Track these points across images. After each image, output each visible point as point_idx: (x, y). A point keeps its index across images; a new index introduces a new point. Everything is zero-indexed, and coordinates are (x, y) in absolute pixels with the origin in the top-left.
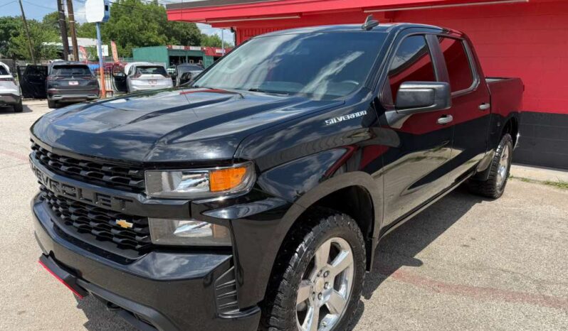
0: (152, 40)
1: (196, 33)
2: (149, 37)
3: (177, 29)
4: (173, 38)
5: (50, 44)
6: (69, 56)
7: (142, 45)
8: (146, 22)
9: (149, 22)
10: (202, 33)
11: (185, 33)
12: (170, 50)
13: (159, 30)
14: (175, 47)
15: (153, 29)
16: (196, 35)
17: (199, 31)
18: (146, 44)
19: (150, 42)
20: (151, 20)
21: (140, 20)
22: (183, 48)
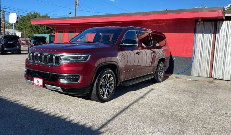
2: (43, 30)
6: (1, 36)
19: (43, 32)
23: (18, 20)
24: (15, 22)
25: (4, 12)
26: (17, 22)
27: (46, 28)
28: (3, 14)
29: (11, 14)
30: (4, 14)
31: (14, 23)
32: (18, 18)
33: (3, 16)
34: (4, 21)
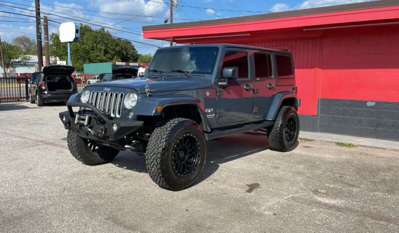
0: (99, 58)
1: (134, 53)
2: (97, 56)
4: (116, 57)
5: (17, 60)
7: (91, 61)
8: (95, 45)
9: (97, 44)
10: (138, 53)
11: (125, 53)
12: (114, 65)
13: (105, 50)
14: (117, 63)
15: (101, 49)
16: (135, 55)
17: (136, 52)
18: (94, 61)
19: (98, 60)
20: (99, 42)
21: (90, 43)
22: (124, 64)
23: (78, 35)
24: (72, 40)
25: (46, 20)
26: (76, 39)
27: (103, 52)
28: (44, 26)
29: (62, 24)
30: (47, 25)
31: (69, 42)
32: (77, 31)
33: (45, 28)
34: (47, 39)
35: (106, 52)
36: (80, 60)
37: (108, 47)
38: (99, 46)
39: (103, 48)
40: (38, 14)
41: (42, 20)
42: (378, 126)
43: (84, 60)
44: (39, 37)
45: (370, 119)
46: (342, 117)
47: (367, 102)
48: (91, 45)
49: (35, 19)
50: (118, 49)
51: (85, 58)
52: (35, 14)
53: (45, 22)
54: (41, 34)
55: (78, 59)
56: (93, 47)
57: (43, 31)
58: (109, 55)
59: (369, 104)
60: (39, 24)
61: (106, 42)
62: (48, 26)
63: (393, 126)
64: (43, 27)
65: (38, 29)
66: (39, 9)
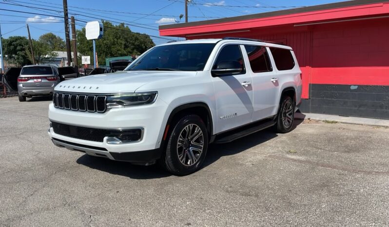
0: (120, 52)
2: (118, 50)
3: (138, 44)
4: (135, 50)
8: (116, 40)
9: (117, 39)
11: (144, 47)
13: (125, 45)
15: (121, 44)
18: (115, 55)
19: (119, 54)
20: (120, 37)
21: (111, 38)
23: (102, 33)
24: (96, 37)
25: (73, 20)
27: (123, 46)
28: (72, 25)
29: (88, 23)
30: (74, 25)
31: (94, 40)
32: (101, 29)
33: (72, 27)
34: (74, 37)
35: (126, 47)
36: (102, 55)
37: (127, 42)
38: (119, 41)
39: (123, 42)
40: (66, 15)
41: (70, 20)
42: (360, 106)
43: (106, 55)
44: (68, 35)
45: (354, 100)
46: (330, 99)
47: (350, 86)
48: (112, 41)
49: (64, 19)
50: (136, 43)
51: (107, 53)
52: (64, 15)
53: (72, 21)
54: (69, 32)
55: (101, 53)
56: (114, 42)
57: (71, 30)
58: (129, 49)
59: (353, 88)
60: (68, 23)
61: (126, 37)
62: (76, 26)
63: (373, 106)
64: (70, 26)
65: (67, 28)
66: (67, 10)
